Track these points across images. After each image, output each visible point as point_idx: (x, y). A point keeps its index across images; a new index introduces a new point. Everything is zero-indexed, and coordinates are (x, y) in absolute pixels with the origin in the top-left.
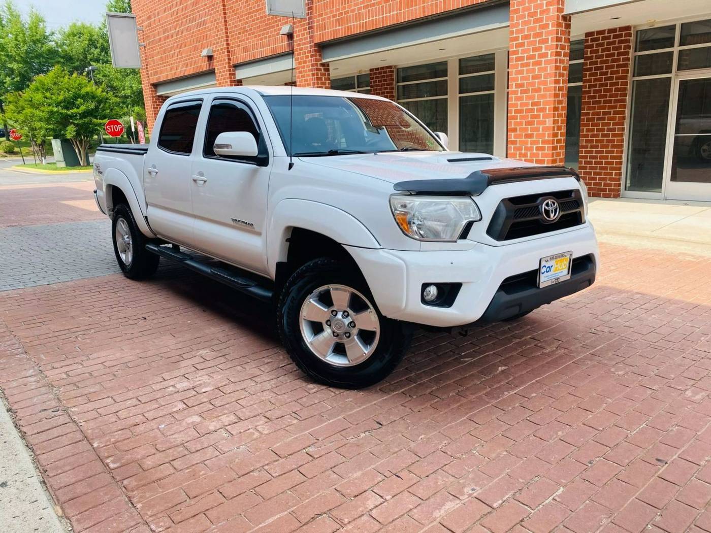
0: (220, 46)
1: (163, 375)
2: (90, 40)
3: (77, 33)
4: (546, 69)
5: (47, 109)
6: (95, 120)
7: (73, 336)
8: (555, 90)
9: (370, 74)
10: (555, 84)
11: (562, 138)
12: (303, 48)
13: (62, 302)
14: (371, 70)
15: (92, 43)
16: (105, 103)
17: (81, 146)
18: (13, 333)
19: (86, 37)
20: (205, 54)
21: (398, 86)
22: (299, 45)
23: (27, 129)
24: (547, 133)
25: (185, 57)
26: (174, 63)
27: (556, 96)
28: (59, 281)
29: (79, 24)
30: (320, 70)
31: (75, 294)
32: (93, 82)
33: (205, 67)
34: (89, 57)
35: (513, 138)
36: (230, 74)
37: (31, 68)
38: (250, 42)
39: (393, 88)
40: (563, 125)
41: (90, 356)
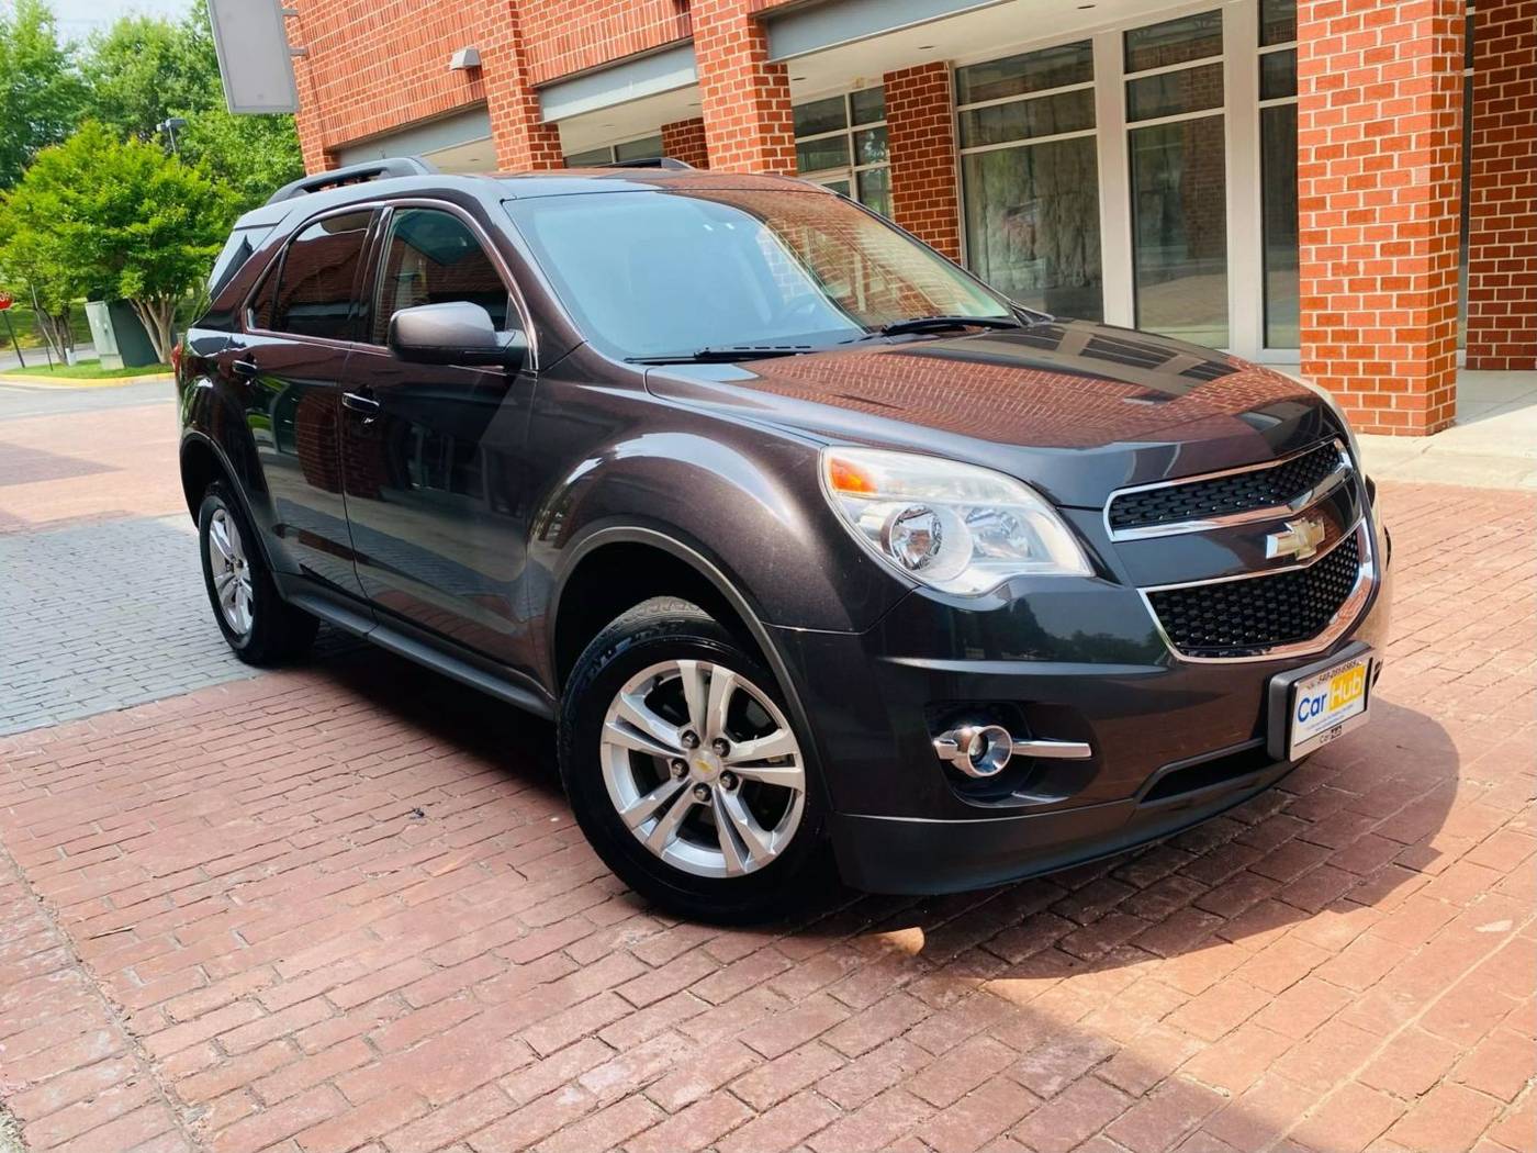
0: (496, 40)
1: (528, 1036)
2: (163, 57)
3: (131, 42)
4: (1407, 31)
5: (69, 229)
6: (188, 248)
7: (216, 888)
8: (1434, 88)
9: (886, 88)
10: (1434, 70)
11: (1453, 217)
12: (716, 28)
13: (167, 768)
14: (888, 77)
15: (168, 65)
16: (211, 204)
17: (159, 315)
18: (33, 887)
19: (154, 49)
20: (461, 65)
21: (960, 114)
22: (706, 21)
23: (24, 280)
24: (1413, 205)
25: (407, 75)
26: (381, 94)
27: (1437, 102)
28: (148, 697)
29: (136, 20)
30: (764, 81)
31: (201, 738)
32: (176, 156)
33: (461, 95)
34: (163, 97)
35: (1313, 225)
36: (527, 110)
37: (26, 134)
38: (574, 25)
39: (947, 119)
40: (1454, 181)
41: (279, 967)
